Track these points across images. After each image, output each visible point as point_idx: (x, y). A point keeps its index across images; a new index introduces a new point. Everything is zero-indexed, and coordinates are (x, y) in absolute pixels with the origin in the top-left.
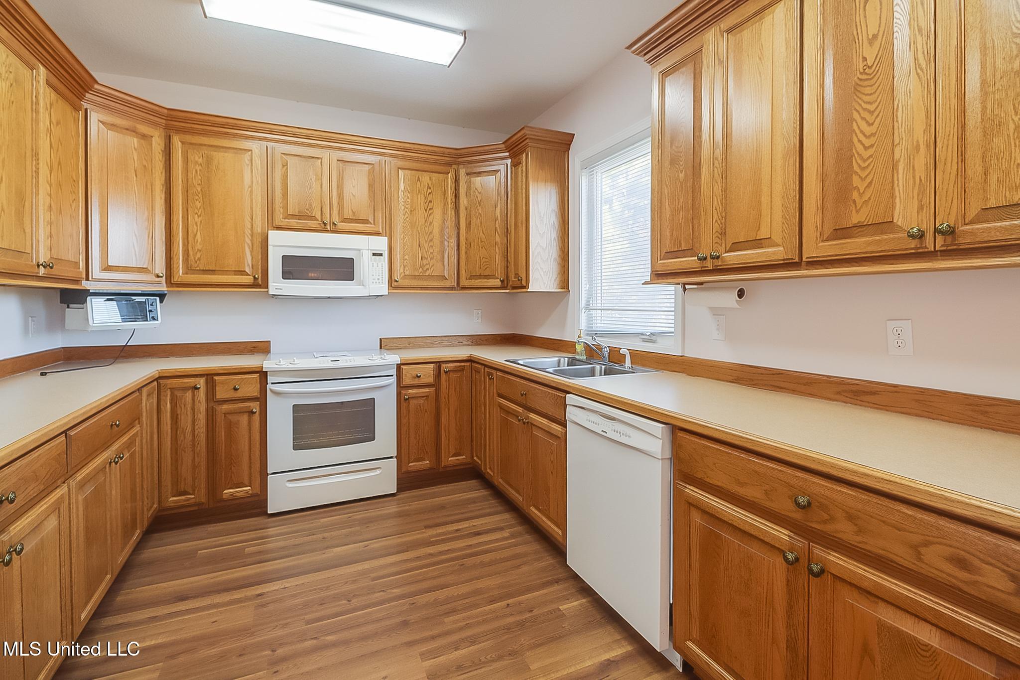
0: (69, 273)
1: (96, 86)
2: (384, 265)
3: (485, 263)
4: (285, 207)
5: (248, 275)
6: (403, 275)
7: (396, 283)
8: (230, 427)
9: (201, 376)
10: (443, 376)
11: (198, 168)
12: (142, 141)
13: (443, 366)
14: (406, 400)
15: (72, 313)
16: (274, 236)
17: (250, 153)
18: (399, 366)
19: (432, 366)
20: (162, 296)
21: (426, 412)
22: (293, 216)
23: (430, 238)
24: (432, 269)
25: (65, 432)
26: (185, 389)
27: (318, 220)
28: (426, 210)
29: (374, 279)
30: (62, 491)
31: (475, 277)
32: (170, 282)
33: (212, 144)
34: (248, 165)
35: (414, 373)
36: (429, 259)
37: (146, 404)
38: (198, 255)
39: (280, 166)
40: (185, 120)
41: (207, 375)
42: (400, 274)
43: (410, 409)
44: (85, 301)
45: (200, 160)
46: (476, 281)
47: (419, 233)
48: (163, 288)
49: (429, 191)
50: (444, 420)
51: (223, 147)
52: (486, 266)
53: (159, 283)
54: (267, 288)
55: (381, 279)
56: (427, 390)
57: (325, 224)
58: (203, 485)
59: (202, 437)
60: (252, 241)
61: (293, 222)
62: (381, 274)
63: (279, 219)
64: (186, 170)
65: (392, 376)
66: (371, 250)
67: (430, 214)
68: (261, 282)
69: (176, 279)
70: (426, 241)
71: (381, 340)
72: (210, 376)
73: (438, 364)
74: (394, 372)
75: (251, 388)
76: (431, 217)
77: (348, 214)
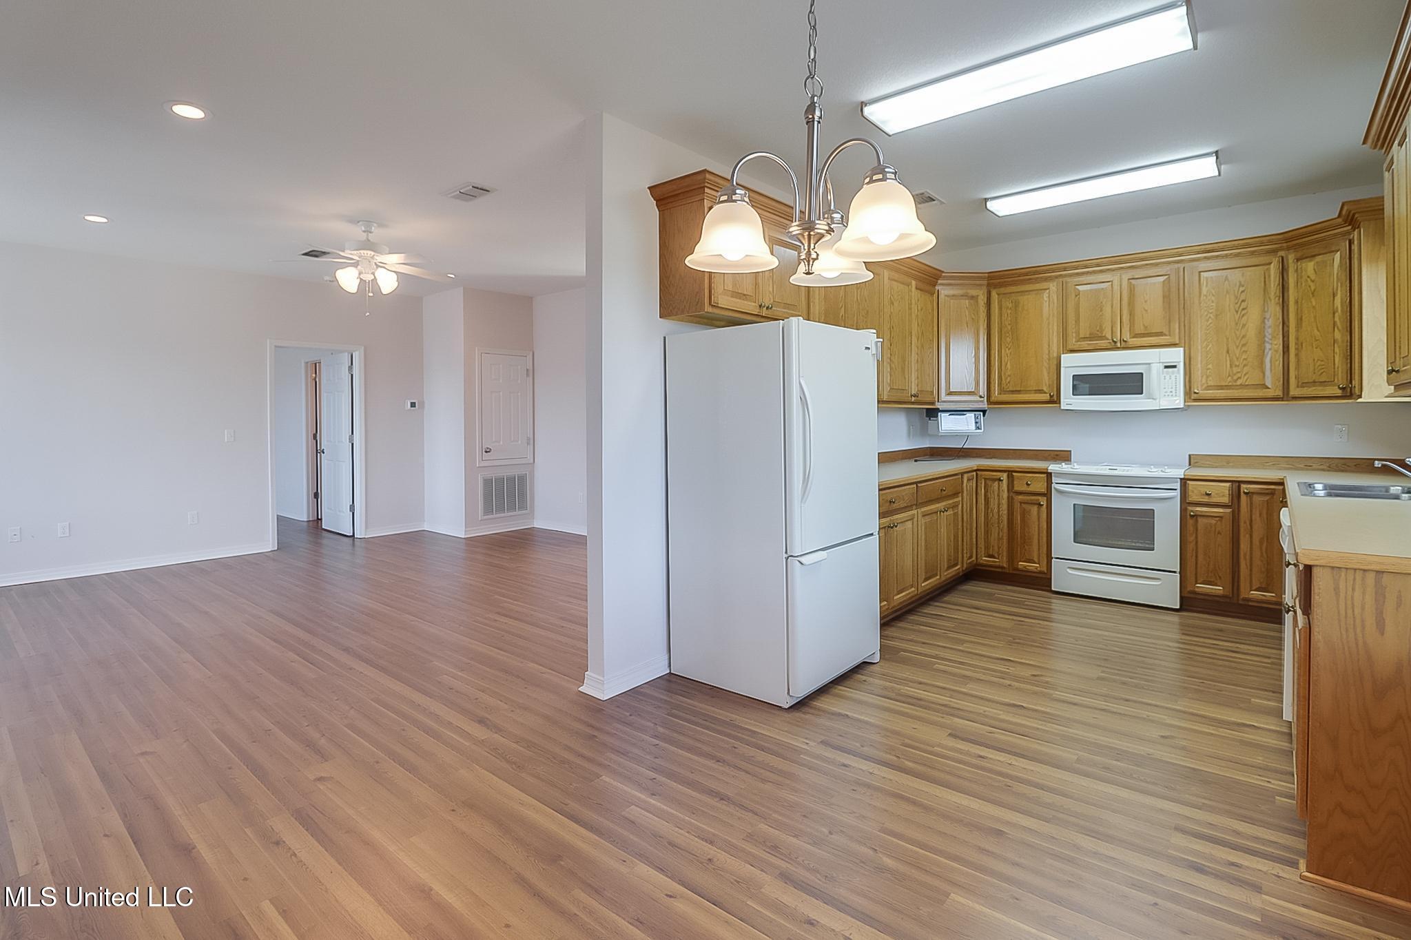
0: (928, 399)
1: (943, 274)
2: (1178, 377)
3: (1320, 367)
4: (1078, 333)
5: (1045, 393)
6: (1206, 385)
7: (1195, 395)
8: (1024, 514)
9: (1004, 471)
10: (1243, 497)
11: (1009, 312)
12: (972, 301)
13: (1243, 486)
14: (1191, 516)
15: (931, 423)
16: (1067, 359)
17: (1048, 291)
18: (1184, 481)
19: (1228, 485)
20: (984, 412)
21: (1219, 533)
22: (1085, 339)
23: (1242, 343)
24: (1246, 378)
25: (916, 483)
26: (994, 480)
27: (1108, 339)
28: (1237, 312)
29: (1166, 392)
30: (915, 512)
31: (1308, 385)
32: (989, 402)
33: (1019, 290)
34: (1046, 301)
35: (1203, 490)
36: (1241, 366)
37: (967, 486)
38: (1008, 380)
39: (1073, 296)
40: (1000, 277)
41: (1009, 471)
42: (1202, 386)
43: (1199, 528)
44: (937, 416)
45: (1010, 305)
46: (1310, 389)
47: (1228, 339)
48: (985, 406)
49: (1241, 289)
50: (1244, 546)
51: (1027, 291)
52: (1322, 371)
53: (982, 402)
54: (1060, 403)
55: (1174, 392)
56: (1221, 510)
57: (1115, 342)
58: (1005, 554)
59: (1005, 518)
60: (1049, 364)
61: (1085, 344)
62: (1174, 387)
63: (1072, 342)
64: (1001, 315)
65: (1176, 490)
66: (1163, 363)
67: (1243, 315)
68: (1055, 400)
69: (993, 399)
70: (1237, 347)
71: (1190, 456)
72: (1010, 472)
73: (1237, 484)
74: (1178, 486)
75: (1040, 486)
76: (1245, 318)
77: (1139, 329)
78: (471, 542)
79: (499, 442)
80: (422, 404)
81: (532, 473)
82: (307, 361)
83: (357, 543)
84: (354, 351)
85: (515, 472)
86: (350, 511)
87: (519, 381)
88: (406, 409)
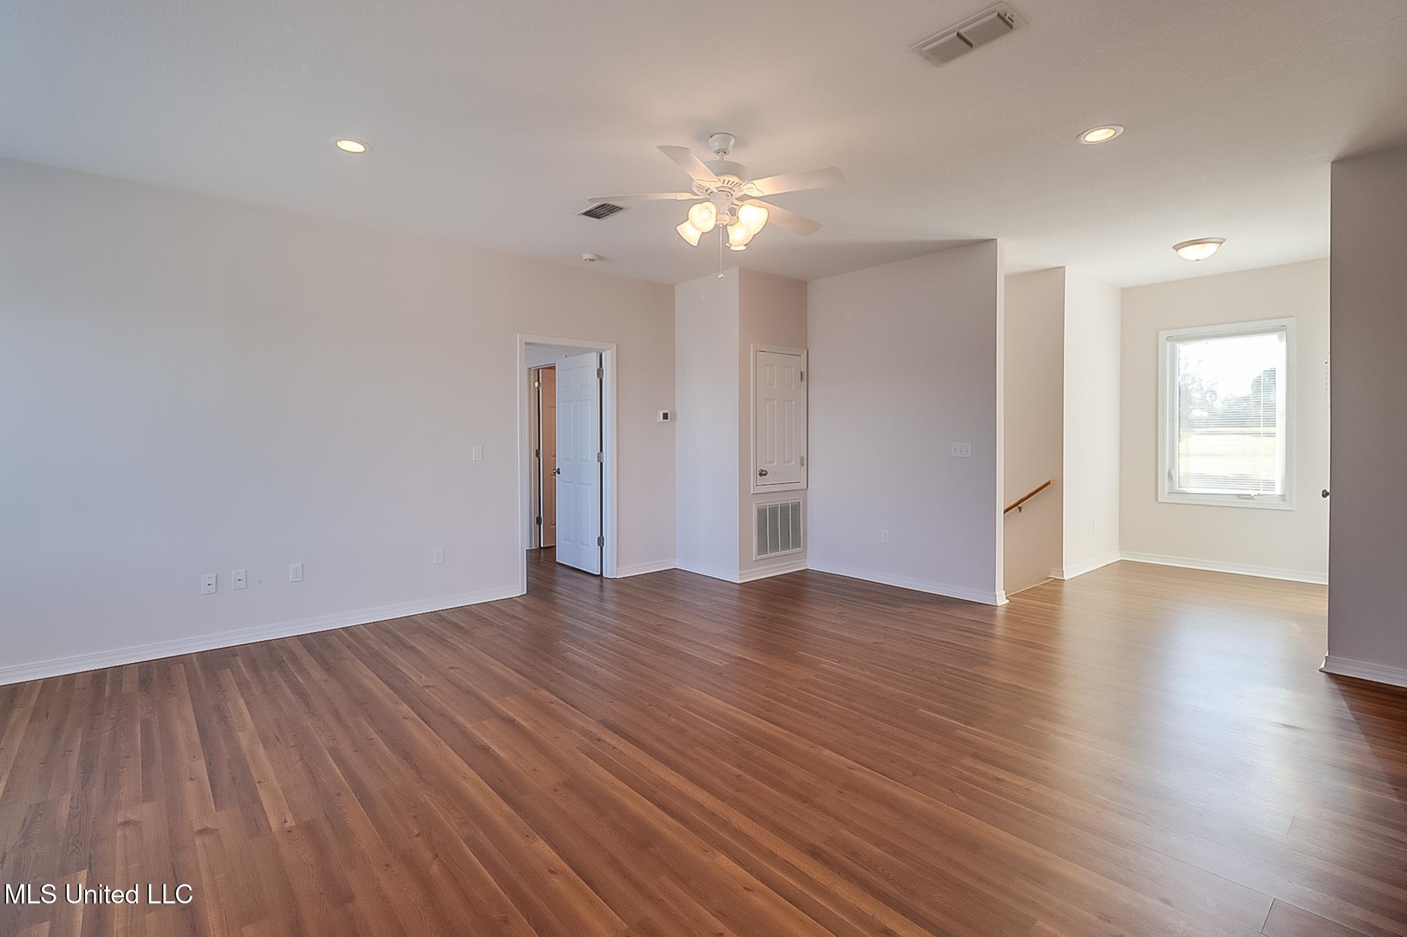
78: (748, 588)
79: (773, 463)
80: (674, 414)
81: (805, 500)
82: (530, 367)
83: (606, 584)
84: (605, 350)
85: (789, 500)
86: (598, 545)
87: (793, 388)
88: (658, 421)
